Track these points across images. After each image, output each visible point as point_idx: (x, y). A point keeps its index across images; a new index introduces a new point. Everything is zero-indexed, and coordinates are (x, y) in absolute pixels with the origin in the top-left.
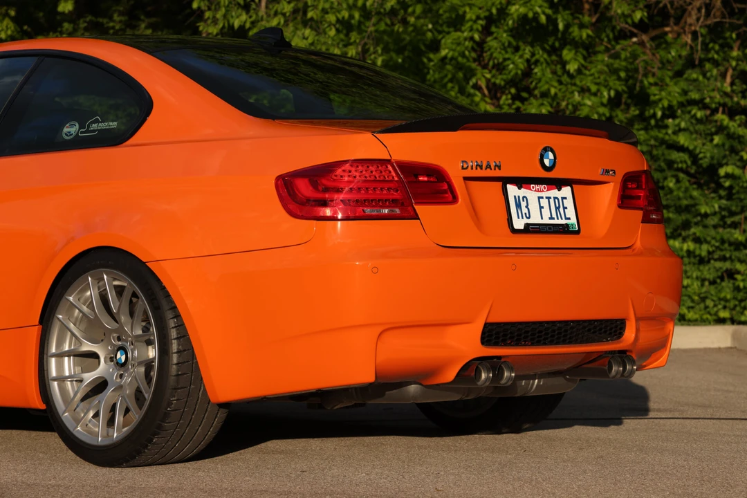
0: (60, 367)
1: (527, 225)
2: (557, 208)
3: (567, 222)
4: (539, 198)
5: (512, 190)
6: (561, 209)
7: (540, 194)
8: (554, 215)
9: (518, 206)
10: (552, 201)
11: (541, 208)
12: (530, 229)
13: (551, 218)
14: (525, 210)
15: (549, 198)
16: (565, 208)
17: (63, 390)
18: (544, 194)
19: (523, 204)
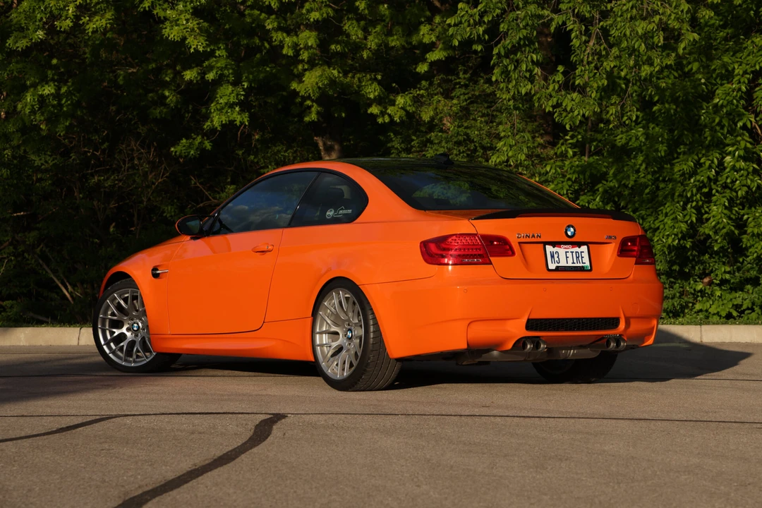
0: (321, 339)
1: (557, 267)
2: (577, 258)
3: (583, 265)
4: (566, 252)
5: (549, 249)
6: (580, 258)
7: (567, 250)
8: (575, 261)
9: (552, 256)
10: (574, 254)
11: (567, 257)
12: (558, 269)
13: (573, 263)
14: (556, 259)
15: (572, 252)
16: (582, 257)
17: (322, 351)
18: (569, 250)
19: (556, 256)
